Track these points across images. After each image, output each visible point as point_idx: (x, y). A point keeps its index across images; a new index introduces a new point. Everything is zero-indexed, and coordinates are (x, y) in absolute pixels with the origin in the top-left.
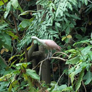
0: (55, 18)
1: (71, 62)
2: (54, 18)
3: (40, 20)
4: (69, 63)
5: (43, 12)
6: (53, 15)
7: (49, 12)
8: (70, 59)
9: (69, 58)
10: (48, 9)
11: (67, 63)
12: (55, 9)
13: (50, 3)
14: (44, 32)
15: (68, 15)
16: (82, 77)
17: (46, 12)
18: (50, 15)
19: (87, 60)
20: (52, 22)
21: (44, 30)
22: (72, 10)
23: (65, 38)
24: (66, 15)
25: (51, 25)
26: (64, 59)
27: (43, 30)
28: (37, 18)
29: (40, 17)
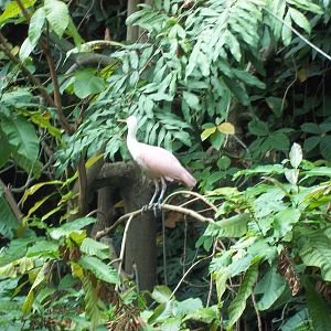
0: (183, 79)
1: (221, 231)
2: (180, 77)
3: (135, 78)
4: (215, 232)
5: (147, 53)
6: (180, 68)
7: (165, 55)
8: (220, 218)
9: (216, 216)
10: (163, 43)
11: (208, 232)
12: (186, 50)
13: (172, 24)
14: (145, 118)
15: (227, 71)
16: (251, 284)
17: (157, 52)
18: (170, 64)
19: (270, 233)
20: (172, 88)
21: (145, 114)
22: (238, 60)
23: (213, 130)
24: (218, 70)
25: (170, 98)
26: (201, 214)
27: (142, 112)
28: (125, 67)
29: (135, 66)
